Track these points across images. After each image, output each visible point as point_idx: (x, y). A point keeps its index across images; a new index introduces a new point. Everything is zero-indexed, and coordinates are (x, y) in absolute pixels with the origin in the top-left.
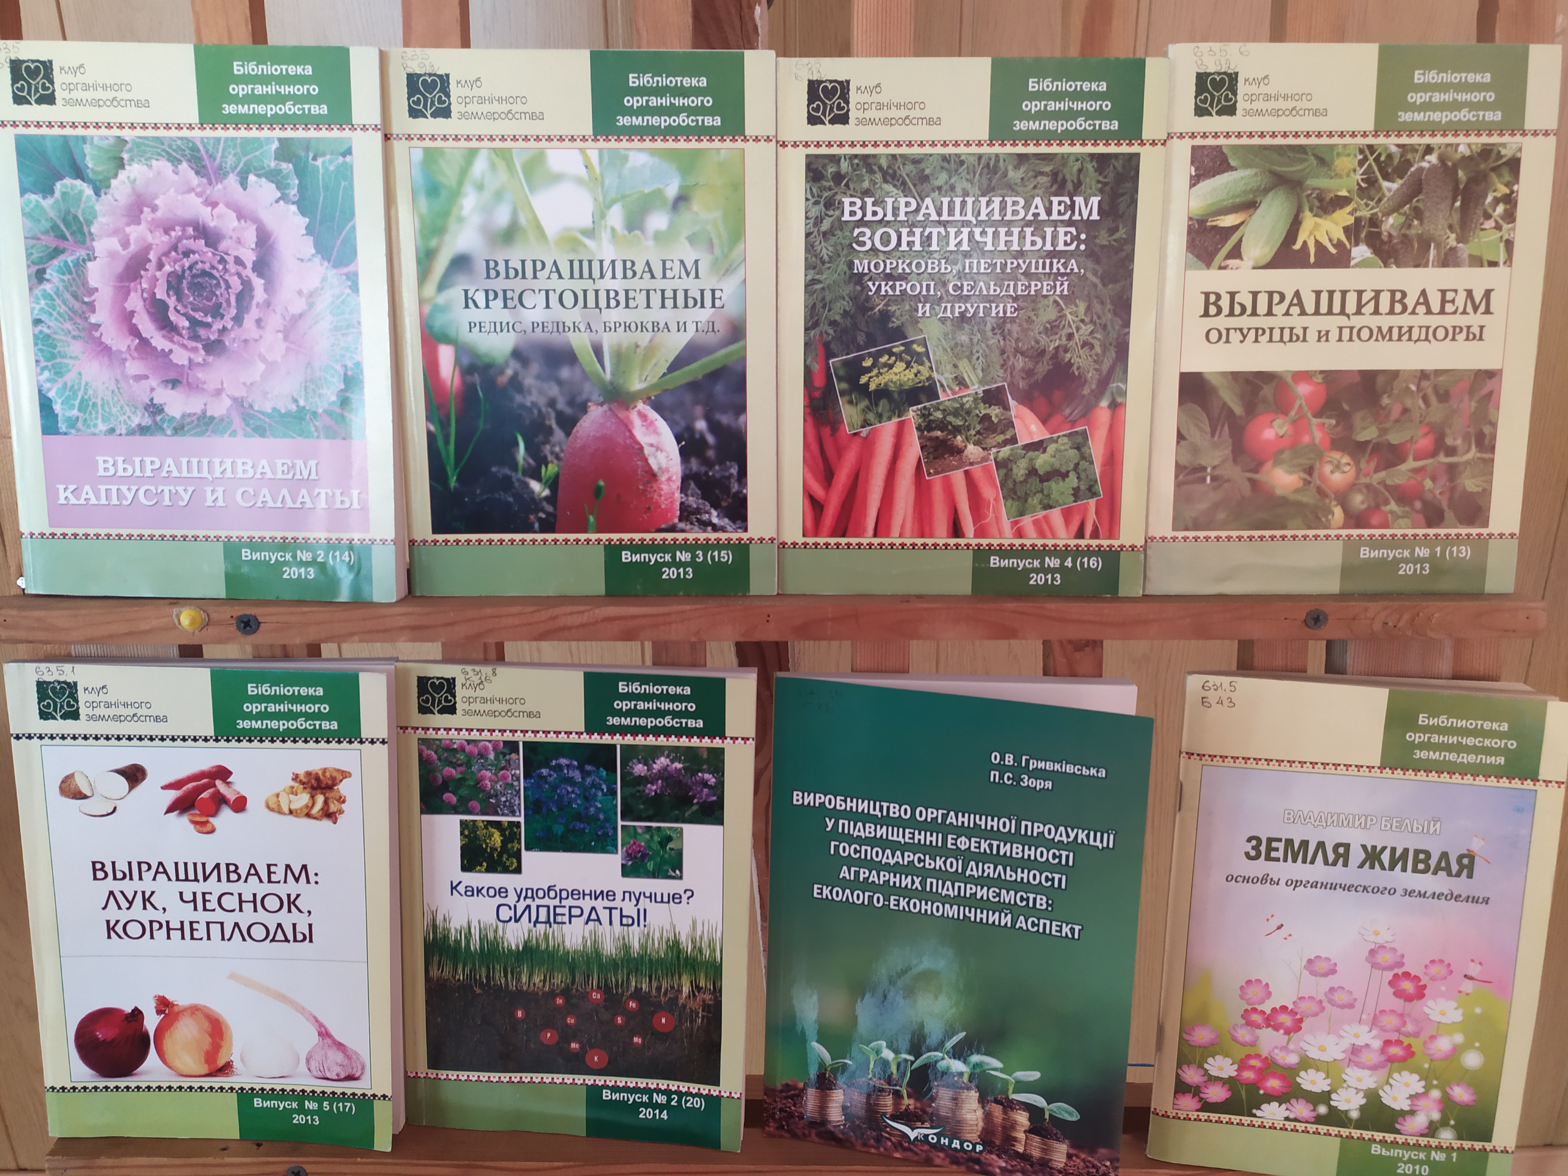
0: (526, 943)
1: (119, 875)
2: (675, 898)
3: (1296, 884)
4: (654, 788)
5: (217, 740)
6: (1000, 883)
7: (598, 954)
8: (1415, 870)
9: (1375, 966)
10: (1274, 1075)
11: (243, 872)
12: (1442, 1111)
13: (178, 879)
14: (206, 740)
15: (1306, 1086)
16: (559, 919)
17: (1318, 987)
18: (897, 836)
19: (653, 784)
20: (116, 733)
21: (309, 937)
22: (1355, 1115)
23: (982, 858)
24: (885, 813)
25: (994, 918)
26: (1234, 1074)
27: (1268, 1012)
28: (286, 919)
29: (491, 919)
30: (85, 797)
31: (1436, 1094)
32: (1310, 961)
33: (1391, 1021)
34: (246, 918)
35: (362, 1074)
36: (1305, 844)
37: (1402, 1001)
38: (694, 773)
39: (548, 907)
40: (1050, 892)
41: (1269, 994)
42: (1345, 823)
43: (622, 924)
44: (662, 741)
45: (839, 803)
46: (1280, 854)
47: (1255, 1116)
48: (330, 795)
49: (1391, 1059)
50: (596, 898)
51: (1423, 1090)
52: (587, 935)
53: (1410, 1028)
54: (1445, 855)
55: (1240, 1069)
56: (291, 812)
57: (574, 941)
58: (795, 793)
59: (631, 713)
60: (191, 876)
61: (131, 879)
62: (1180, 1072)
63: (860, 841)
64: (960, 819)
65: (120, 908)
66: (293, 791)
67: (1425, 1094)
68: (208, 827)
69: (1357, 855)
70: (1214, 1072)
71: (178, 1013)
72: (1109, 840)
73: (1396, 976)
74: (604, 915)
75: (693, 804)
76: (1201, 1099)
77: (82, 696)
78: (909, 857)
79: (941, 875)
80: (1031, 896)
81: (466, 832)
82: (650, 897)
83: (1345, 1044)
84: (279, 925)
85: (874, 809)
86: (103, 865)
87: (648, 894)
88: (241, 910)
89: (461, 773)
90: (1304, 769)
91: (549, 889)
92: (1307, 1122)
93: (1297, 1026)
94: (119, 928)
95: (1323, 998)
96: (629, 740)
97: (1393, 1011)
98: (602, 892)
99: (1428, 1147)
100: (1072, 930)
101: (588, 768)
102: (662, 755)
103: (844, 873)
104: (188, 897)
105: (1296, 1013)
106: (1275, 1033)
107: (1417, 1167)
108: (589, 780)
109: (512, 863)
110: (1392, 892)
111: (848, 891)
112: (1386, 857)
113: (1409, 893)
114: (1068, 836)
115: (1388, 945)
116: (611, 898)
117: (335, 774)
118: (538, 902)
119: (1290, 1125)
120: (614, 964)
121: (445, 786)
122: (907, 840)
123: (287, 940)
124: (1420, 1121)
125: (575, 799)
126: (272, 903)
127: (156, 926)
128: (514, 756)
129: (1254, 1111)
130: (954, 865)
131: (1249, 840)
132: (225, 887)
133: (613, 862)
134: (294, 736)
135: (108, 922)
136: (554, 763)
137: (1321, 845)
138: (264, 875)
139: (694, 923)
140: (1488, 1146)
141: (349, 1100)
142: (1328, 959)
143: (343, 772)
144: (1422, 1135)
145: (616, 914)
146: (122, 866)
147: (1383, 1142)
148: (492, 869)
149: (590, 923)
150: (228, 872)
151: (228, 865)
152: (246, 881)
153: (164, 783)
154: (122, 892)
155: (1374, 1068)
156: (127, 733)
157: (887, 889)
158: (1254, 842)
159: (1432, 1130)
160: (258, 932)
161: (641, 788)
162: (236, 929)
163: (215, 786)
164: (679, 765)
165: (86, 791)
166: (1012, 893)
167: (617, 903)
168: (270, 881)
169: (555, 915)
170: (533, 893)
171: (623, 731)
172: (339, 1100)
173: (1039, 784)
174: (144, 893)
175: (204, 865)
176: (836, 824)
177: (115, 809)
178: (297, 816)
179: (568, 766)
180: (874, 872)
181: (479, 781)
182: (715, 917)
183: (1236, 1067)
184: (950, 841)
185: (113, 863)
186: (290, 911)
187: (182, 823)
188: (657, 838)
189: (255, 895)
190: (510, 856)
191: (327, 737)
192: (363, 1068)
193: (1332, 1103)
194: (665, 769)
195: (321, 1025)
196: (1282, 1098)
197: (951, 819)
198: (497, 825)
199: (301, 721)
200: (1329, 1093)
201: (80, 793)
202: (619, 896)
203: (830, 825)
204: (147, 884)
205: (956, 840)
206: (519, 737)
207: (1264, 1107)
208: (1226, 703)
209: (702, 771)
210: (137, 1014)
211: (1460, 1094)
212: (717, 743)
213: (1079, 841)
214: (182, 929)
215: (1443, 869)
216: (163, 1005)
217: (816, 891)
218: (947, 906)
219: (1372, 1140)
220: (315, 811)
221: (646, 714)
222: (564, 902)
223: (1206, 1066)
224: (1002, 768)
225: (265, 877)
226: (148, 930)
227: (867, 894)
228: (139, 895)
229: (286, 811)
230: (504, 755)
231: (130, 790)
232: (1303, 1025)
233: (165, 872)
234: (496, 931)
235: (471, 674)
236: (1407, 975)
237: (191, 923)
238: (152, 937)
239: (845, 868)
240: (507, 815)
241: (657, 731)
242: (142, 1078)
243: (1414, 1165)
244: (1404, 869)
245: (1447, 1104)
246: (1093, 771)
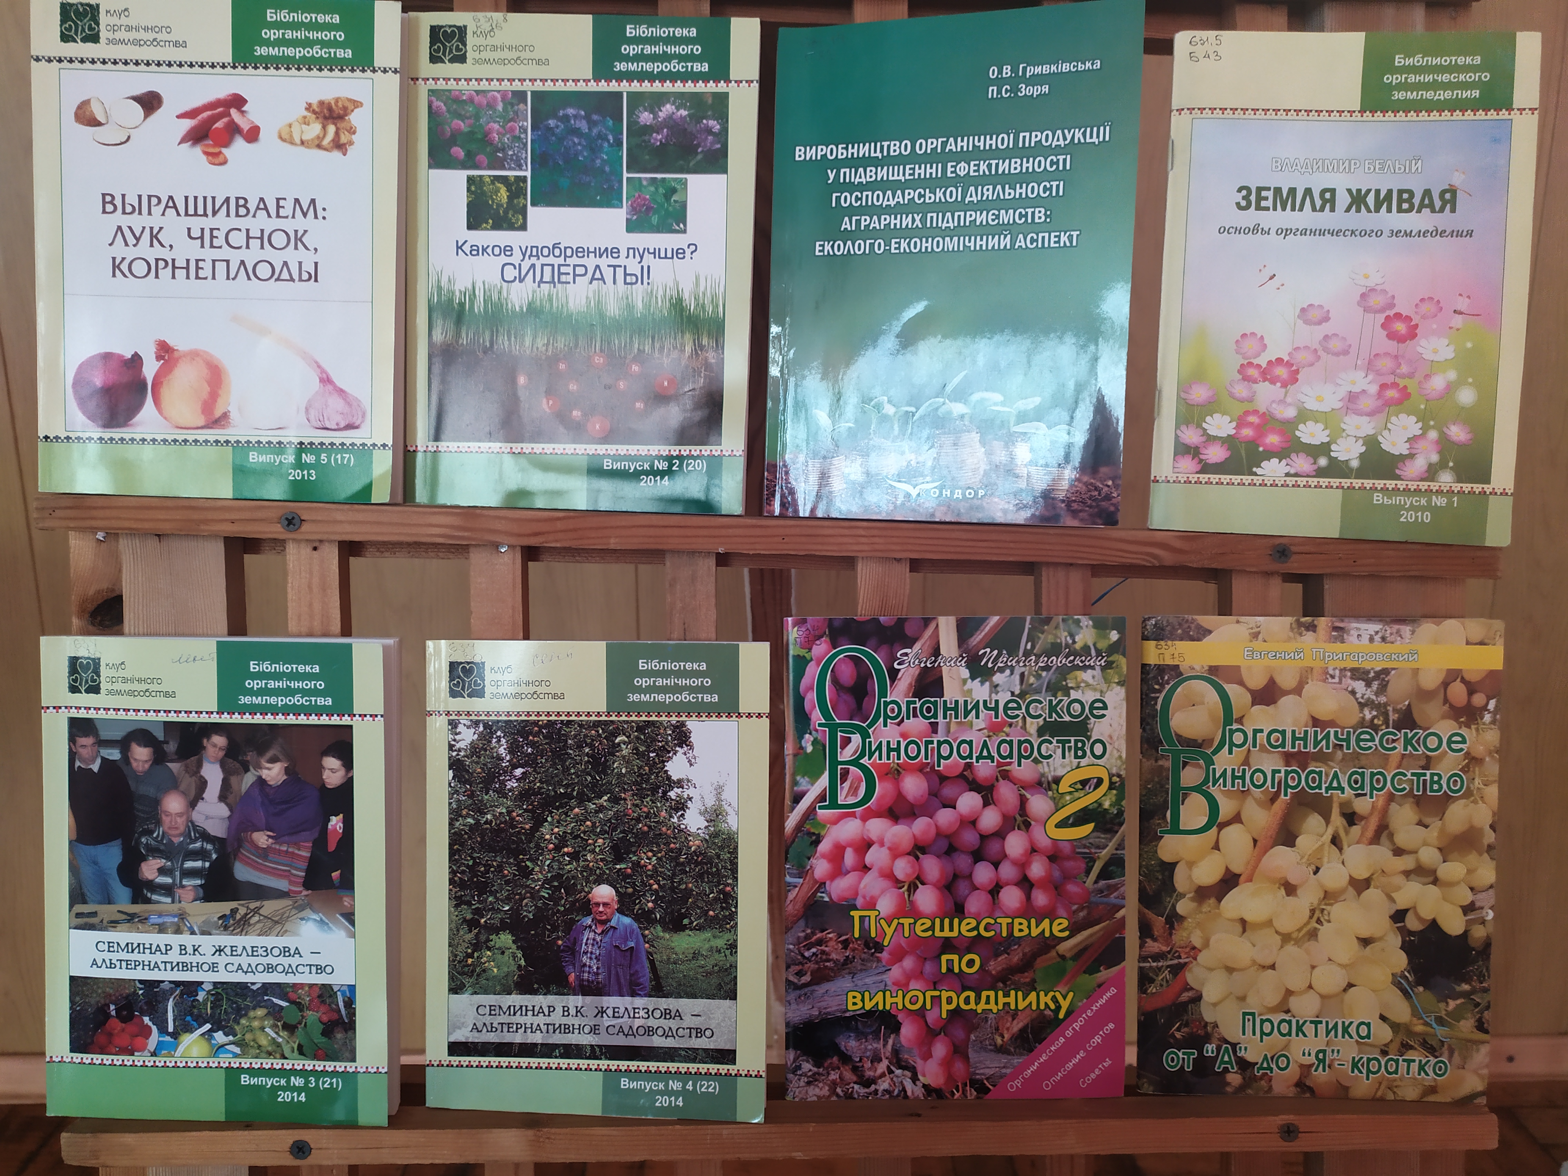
0: (530, 304)
1: (129, 209)
2: (679, 253)
3: (1286, 232)
4: (660, 137)
5: (234, 67)
6: (1001, 204)
7: (602, 315)
8: (1400, 210)
9: (1367, 310)
10: (1272, 430)
11: (252, 206)
12: (1440, 452)
13: (187, 214)
14: (224, 66)
15: (1305, 439)
16: (563, 278)
17: (1312, 335)
18: (897, 174)
19: (658, 133)
20: (134, 57)
21: (314, 277)
22: (1355, 464)
23: (981, 181)
24: (885, 154)
25: (993, 242)
26: (1233, 432)
27: (1264, 365)
28: (292, 256)
29: (497, 280)
30: (99, 124)
31: (1433, 435)
32: (1303, 310)
33: (1385, 364)
34: (252, 256)
35: (363, 422)
36: (1292, 191)
37: (1395, 343)
38: (699, 121)
39: (553, 266)
40: (1047, 203)
41: (1265, 347)
42: (1330, 168)
43: (625, 283)
44: (668, 87)
45: (841, 152)
46: (1269, 203)
47: (1256, 474)
48: (341, 125)
49: (1389, 403)
50: (601, 256)
51: (1420, 432)
52: (591, 295)
53: (1404, 369)
54: (1427, 193)
55: (1238, 427)
56: (302, 143)
57: (578, 302)
58: (798, 148)
59: (640, 57)
60: (200, 211)
61: (140, 213)
62: (1178, 432)
63: (861, 187)
64: (959, 144)
65: (127, 245)
66: (305, 121)
67: (1423, 436)
68: (221, 159)
69: (1343, 199)
70: (1212, 432)
71: (180, 357)
72: (1105, 133)
73: (1388, 318)
74: (608, 273)
75: (697, 153)
76: (1201, 461)
77: (103, 19)
78: (910, 194)
79: (942, 207)
80: (1030, 211)
81: (473, 188)
82: (654, 253)
83: (1342, 392)
84: (285, 264)
85: (875, 152)
86: (113, 197)
87: (652, 251)
88: (248, 247)
89: (470, 126)
90: (1289, 117)
91: (554, 248)
92: (1308, 476)
93: (1293, 378)
94: (124, 267)
95: (1318, 347)
96: (635, 86)
97: (1387, 354)
98: (606, 249)
99: (1429, 491)
100: (1070, 238)
101: (595, 117)
102: (668, 102)
103: (846, 225)
104: (196, 233)
105: (1292, 365)
106: (1272, 386)
107: (1420, 514)
108: (595, 131)
109: (518, 220)
110: (1379, 234)
111: (849, 243)
112: (1371, 200)
113: (1395, 233)
114: (1065, 139)
115: (1379, 288)
116: (615, 255)
117: (347, 104)
118: (543, 260)
119: (1291, 481)
120: (618, 326)
121: (454, 138)
122: (907, 177)
123: (292, 280)
124: (1419, 464)
125: (581, 151)
126: (279, 239)
127: (161, 264)
128: (522, 106)
129: (1254, 469)
130: (954, 194)
131: (1240, 190)
132: (234, 222)
133: (618, 216)
134: (309, 64)
135: (114, 259)
136: (561, 113)
137: (1308, 192)
138: (273, 211)
139: (697, 279)
140: (1488, 488)
141: (347, 451)
142: (1321, 307)
143: (355, 101)
144: (1422, 480)
145: (620, 272)
146: (132, 199)
147: (1384, 490)
148: (498, 226)
149: (594, 282)
150: (238, 206)
151: (237, 199)
152: (254, 216)
153: (179, 112)
154: (130, 228)
155: (1371, 414)
156: (145, 58)
157: (888, 233)
158: (1244, 192)
159: (1431, 473)
160: (264, 271)
161: (646, 138)
162: (242, 268)
163: (229, 115)
164: (684, 112)
165: (101, 118)
166: (1011, 212)
167: (621, 261)
168: (278, 216)
169: (560, 274)
170: (535, 252)
171: (630, 76)
172: (338, 451)
173: (1036, 91)
174: (151, 228)
175: (214, 198)
176: (837, 175)
177: (129, 137)
178: (308, 147)
179: (575, 117)
180: (875, 217)
181: (487, 134)
182: (719, 272)
183: (1234, 424)
184: (949, 169)
185: (123, 196)
186: (296, 248)
187: (196, 154)
188: (661, 190)
189: (262, 231)
190: (516, 212)
191: (340, 65)
192: (364, 415)
193: (1332, 454)
194: (670, 117)
195: (323, 371)
196: (1281, 454)
197: (951, 146)
198: (504, 180)
199: (316, 48)
200: (1328, 444)
201: (95, 119)
202: (623, 253)
203: (832, 177)
204: (155, 220)
205: (955, 167)
206: (528, 87)
207: (1264, 464)
208: (1212, 56)
209: (707, 118)
210: (136, 360)
211: (1457, 433)
212: (722, 87)
213: (1076, 141)
214: (187, 268)
215: (1426, 206)
216: (164, 350)
217: (818, 248)
218: (947, 239)
219: (1374, 489)
220: (326, 142)
221: (653, 58)
222: (569, 261)
223: (1204, 425)
224: (999, 82)
225: (273, 212)
226: (154, 268)
227: (868, 242)
228: (147, 231)
229: (298, 141)
230: (512, 105)
231: (146, 117)
232: (1299, 376)
233: (175, 207)
234: (500, 293)
235: (483, 20)
236: (1398, 316)
237: (197, 261)
238: (157, 277)
239: (846, 219)
240: (514, 169)
241: (663, 77)
242: (138, 429)
243: (1416, 513)
244: (1389, 210)
245: (1445, 445)
246: (1088, 65)
